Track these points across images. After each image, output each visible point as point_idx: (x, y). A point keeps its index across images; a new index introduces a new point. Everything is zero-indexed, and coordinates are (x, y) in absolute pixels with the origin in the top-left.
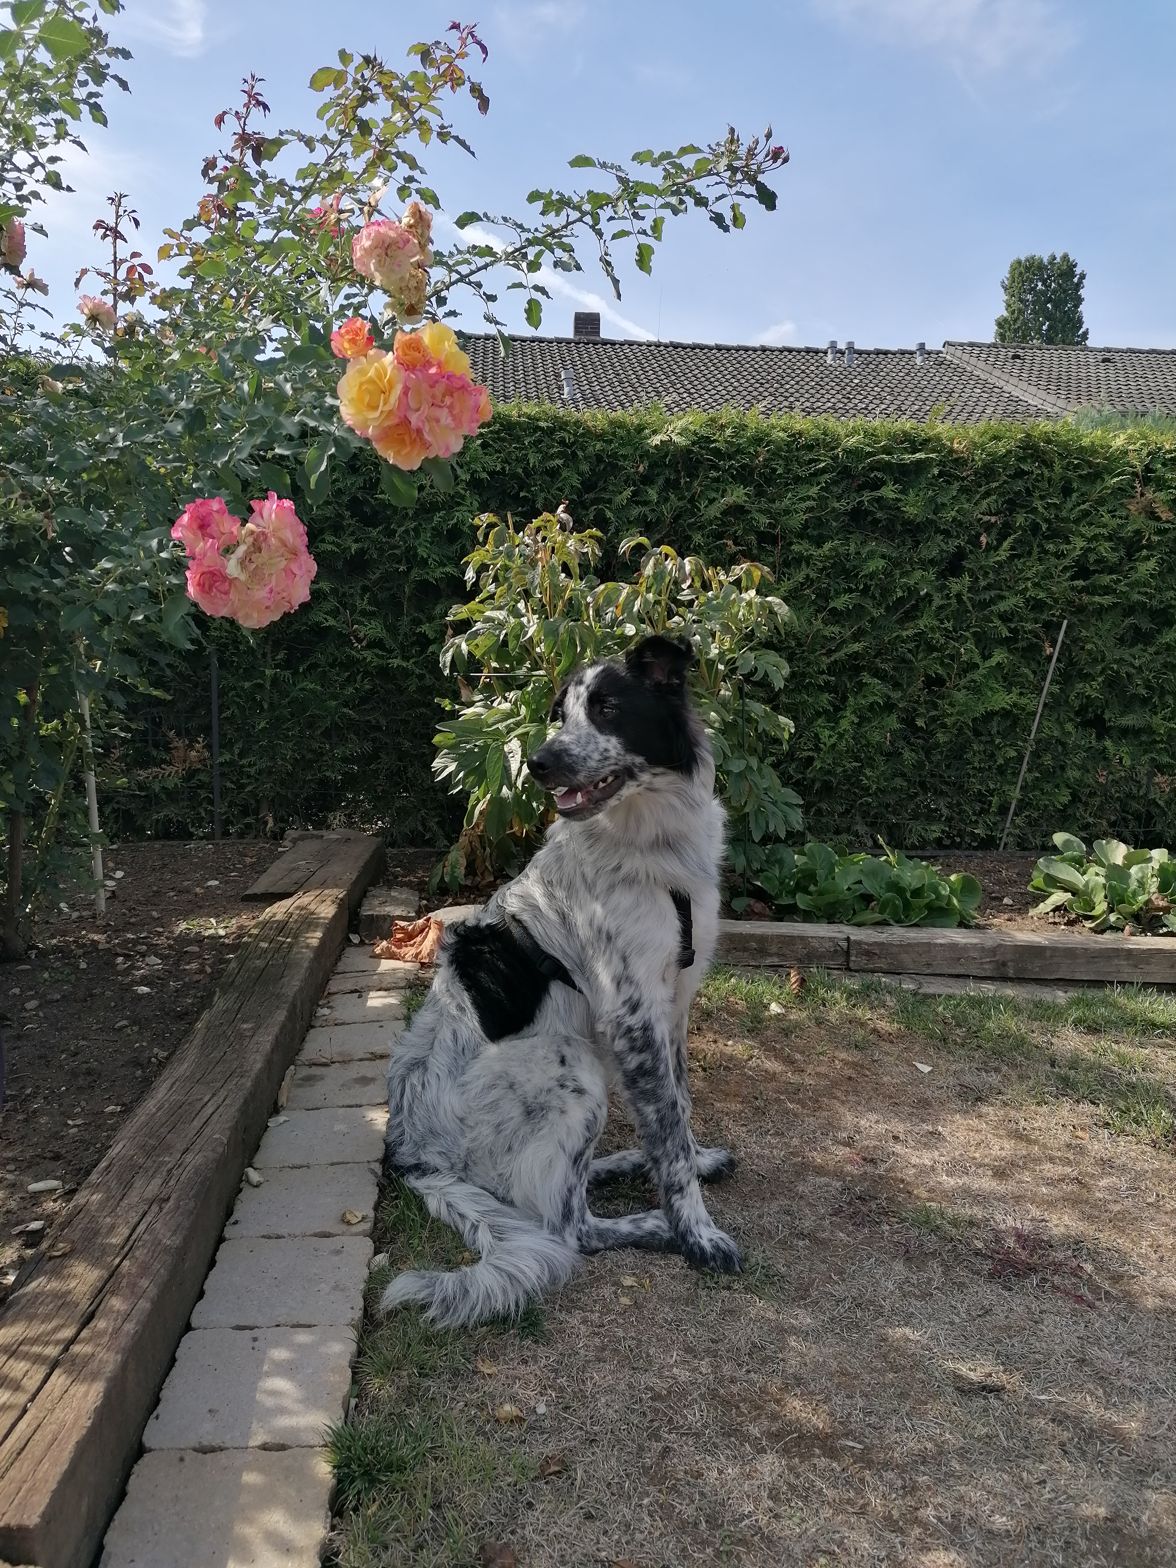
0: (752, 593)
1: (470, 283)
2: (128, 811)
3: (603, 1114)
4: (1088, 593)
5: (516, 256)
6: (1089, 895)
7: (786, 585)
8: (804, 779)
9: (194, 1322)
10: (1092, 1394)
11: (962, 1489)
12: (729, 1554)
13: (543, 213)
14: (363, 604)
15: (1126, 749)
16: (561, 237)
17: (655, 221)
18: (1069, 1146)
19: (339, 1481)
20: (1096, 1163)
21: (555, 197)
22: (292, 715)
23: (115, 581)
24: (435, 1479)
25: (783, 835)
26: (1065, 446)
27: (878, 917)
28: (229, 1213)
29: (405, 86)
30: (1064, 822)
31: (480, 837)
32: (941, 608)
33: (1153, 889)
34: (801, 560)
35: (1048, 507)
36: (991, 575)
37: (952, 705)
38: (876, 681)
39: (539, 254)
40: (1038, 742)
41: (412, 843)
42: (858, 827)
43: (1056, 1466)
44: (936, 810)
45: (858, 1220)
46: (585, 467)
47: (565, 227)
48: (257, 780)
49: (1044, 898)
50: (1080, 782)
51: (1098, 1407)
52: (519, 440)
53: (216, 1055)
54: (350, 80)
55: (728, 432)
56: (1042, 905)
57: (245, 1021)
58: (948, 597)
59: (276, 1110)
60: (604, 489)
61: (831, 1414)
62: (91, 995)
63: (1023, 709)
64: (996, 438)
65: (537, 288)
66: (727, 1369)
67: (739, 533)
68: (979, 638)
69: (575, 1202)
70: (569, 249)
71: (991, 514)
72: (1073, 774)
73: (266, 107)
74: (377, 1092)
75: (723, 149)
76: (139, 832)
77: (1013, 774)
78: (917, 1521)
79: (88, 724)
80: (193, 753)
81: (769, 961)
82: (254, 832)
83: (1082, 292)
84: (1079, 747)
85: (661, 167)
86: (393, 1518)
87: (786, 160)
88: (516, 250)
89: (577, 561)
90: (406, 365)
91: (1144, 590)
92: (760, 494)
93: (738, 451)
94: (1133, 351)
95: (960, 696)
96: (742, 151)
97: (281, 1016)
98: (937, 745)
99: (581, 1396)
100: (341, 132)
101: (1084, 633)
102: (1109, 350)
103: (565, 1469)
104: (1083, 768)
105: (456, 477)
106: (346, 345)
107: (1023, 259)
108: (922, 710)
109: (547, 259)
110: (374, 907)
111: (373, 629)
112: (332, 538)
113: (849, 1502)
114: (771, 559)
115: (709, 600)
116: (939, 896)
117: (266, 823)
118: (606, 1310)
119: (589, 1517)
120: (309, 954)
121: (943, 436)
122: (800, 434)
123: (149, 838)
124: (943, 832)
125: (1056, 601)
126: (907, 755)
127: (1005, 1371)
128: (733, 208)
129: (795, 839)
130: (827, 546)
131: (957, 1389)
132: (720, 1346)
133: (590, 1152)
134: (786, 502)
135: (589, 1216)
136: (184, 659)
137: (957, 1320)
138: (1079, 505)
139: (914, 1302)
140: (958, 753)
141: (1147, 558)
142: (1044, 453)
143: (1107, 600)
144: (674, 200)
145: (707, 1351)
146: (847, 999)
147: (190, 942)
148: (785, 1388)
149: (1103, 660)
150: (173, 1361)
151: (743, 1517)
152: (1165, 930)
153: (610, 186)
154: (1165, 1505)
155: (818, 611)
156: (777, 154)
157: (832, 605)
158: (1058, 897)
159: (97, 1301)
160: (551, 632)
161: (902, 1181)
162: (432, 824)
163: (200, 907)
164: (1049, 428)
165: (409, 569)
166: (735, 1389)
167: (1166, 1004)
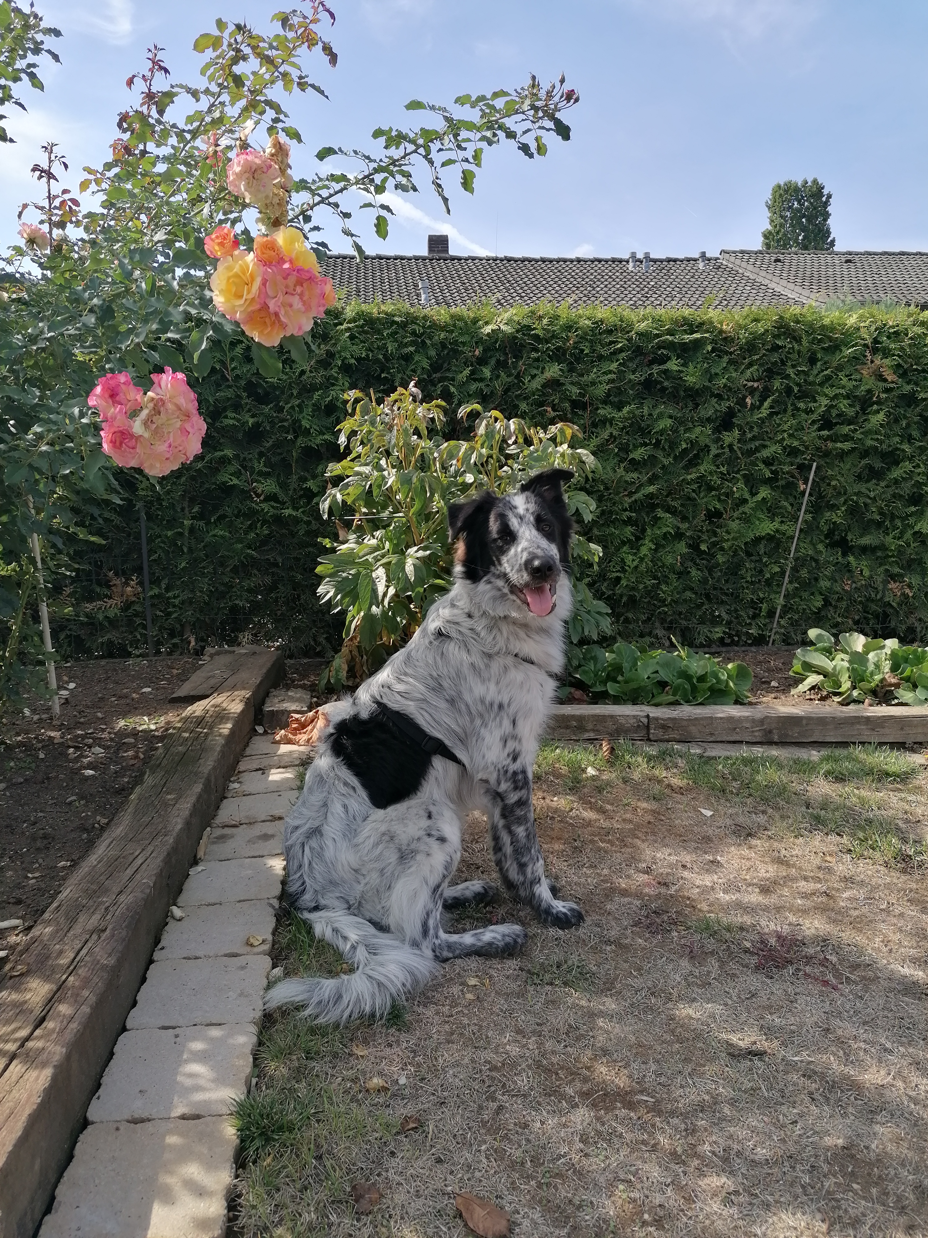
0: (565, 446)
1: (329, 204)
2: (78, 636)
3: (457, 857)
4: (832, 441)
5: (366, 180)
6: (837, 676)
7: (595, 442)
8: (614, 594)
9: (129, 1025)
10: (834, 1055)
11: (732, 1129)
12: (548, 1185)
13: (386, 147)
14: (259, 466)
15: (865, 563)
16: (400, 165)
17: (475, 151)
18: (819, 868)
19: (242, 1141)
20: (841, 881)
21: (394, 133)
22: (207, 556)
23: (48, 444)
24: (317, 1136)
25: (595, 638)
26: (811, 325)
27: (671, 698)
28: (157, 941)
29: (271, 47)
30: (818, 620)
31: (358, 647)
32: (717, 456)
33: (887, 669)
34: (605, 422)
35: (798, 374)
36: (755, 429)
37: (728, 532)
38: (668, 515)
39: (385, 180)
40: (796, 559)
41: (306, 655)
42: (658, 631)
43: (805, 1110)
44: (719, 616)
45: (653, 929)
46: (432, 353)
47: (404, 157)
48: (181, 608)
49: (802, 680)
50: (830, 590)
51: (839, 1065)
52: (379, 332)
53: (146, 819)
54: (226, 43)
55: (545, 321)
56: (800, 686)
57: (168, 794)
58: (722, 447)
59: (195, 862)
60: (448, 370)
61: (630, 1077)
62: (48, 778)
63: (784, 534)
64: (756, 320)
65: (383, 207)
66: (549, 1045)
67: (556, 401)
68: (747, 479)
69: (431, 923)
70: (408, 175)
71: (754, 381)
72: (824, 584)
73: (166, 71)
74: (276, 845)
75: (527, 93)
76: (88, 651)
77: (778, 585)
78: (696, 1155)
79: (39, 565)
80: (129, 589)
81: (586, 736)
82: (180, 650)
83: (829, 209)
84: (829, 562)
85: (478, 108)
86: (284, 1167)
87: (577, 100)
88: (365, 177)
89: (425, 425)
90: (264, 262)
91: (876, 437)
92: (572, 370)
93: (553, 337)
94: (869, 254)
95: (734, 525)
96: (542, 94)
97: (198, 788)
98: (718, 565)
99: (434, 1070)
100: (219, 85)
101: (830, 472)
102: (850, 253)
103: (420, 1125)
104: (833, 579)
105: (310, 351)
106: (217, 248)
107: (782, 184)
108: (705, 537)
109: (391, 183)
110: (274, 705)
111: (269, 486)
112: (233, 415)
113: (644, 1142)
114: (582, 422)
115: (532, 453)
116: (719, 681)
117: (189, 643)
118: (454, 1004)
119: (439, 1161)
120: (221, 741)
121: (715, 320)
122: (602, 321)
123: (97, 658)
124: (724, 632)
125: (807, 448)
126: (694, 573)
127: (767, 1040)
128: (537, 139)
129: (606, 641)
130: (626, 410)
131: (729, 1054)
132: (544, 1027)
133: (445, 884)
134: (593, 375)
135: (441, 933)
136: (119, 514)
137: (730, 1002)
138: (823, 371)
139: (696, 989)
140: (734, 570)
141: (878, 412)
142: (794, 331)
143: (847, 446)
144: (489, 134)
145: (534, 1032)
146: (647, 762)
147: (127, 736)
148: (595, 1058)
149: (845, 494)
150: (112, 1054)
151: (560, 1157)
152: (896, 701)
153: (438, 124)
154: (890, 1136)
155: (621, 461)
156: (570, 96)
157: (631, 456)
158: (813, 679)
159: (47, 1008)
160: (406, 481)
161: (689, 898)
162: (322, 639)
163: (136, 708)
164: (798, 311)
165: (296, 437)
166: (555, 1060)
167: (897, 758)
